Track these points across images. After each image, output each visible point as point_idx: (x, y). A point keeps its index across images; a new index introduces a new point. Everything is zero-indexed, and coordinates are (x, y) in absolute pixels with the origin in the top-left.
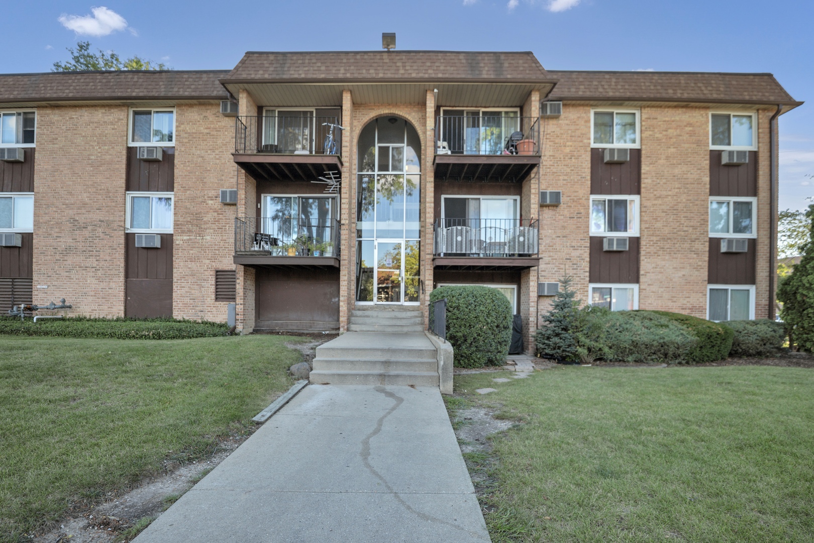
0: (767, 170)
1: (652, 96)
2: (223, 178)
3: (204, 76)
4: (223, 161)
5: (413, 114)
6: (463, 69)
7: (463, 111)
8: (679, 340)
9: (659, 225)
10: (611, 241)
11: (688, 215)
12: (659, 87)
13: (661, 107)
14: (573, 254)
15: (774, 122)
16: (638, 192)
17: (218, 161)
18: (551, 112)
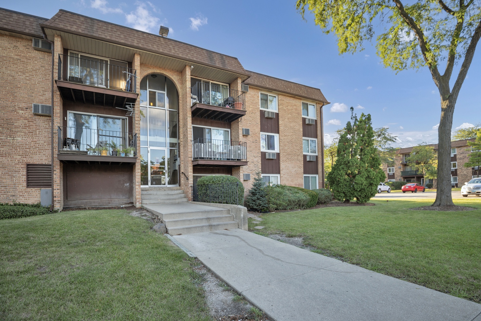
0: (320, 128)
1: (283, 90)
2: (33, 95)
3: (14, 15)
4: (33, 83)
5: (175, 76)
6: (206, 58)
7: (201, 80)
8: (304, 198)
9: (286, 148)
10: (269, 154)
11: (296, 144)
12: (285, 87)
13: (285, 96)
14: (254, 160)
15: (321, 109)
16: (278, 133)
17: (28, 82)
18: (244, 90)
